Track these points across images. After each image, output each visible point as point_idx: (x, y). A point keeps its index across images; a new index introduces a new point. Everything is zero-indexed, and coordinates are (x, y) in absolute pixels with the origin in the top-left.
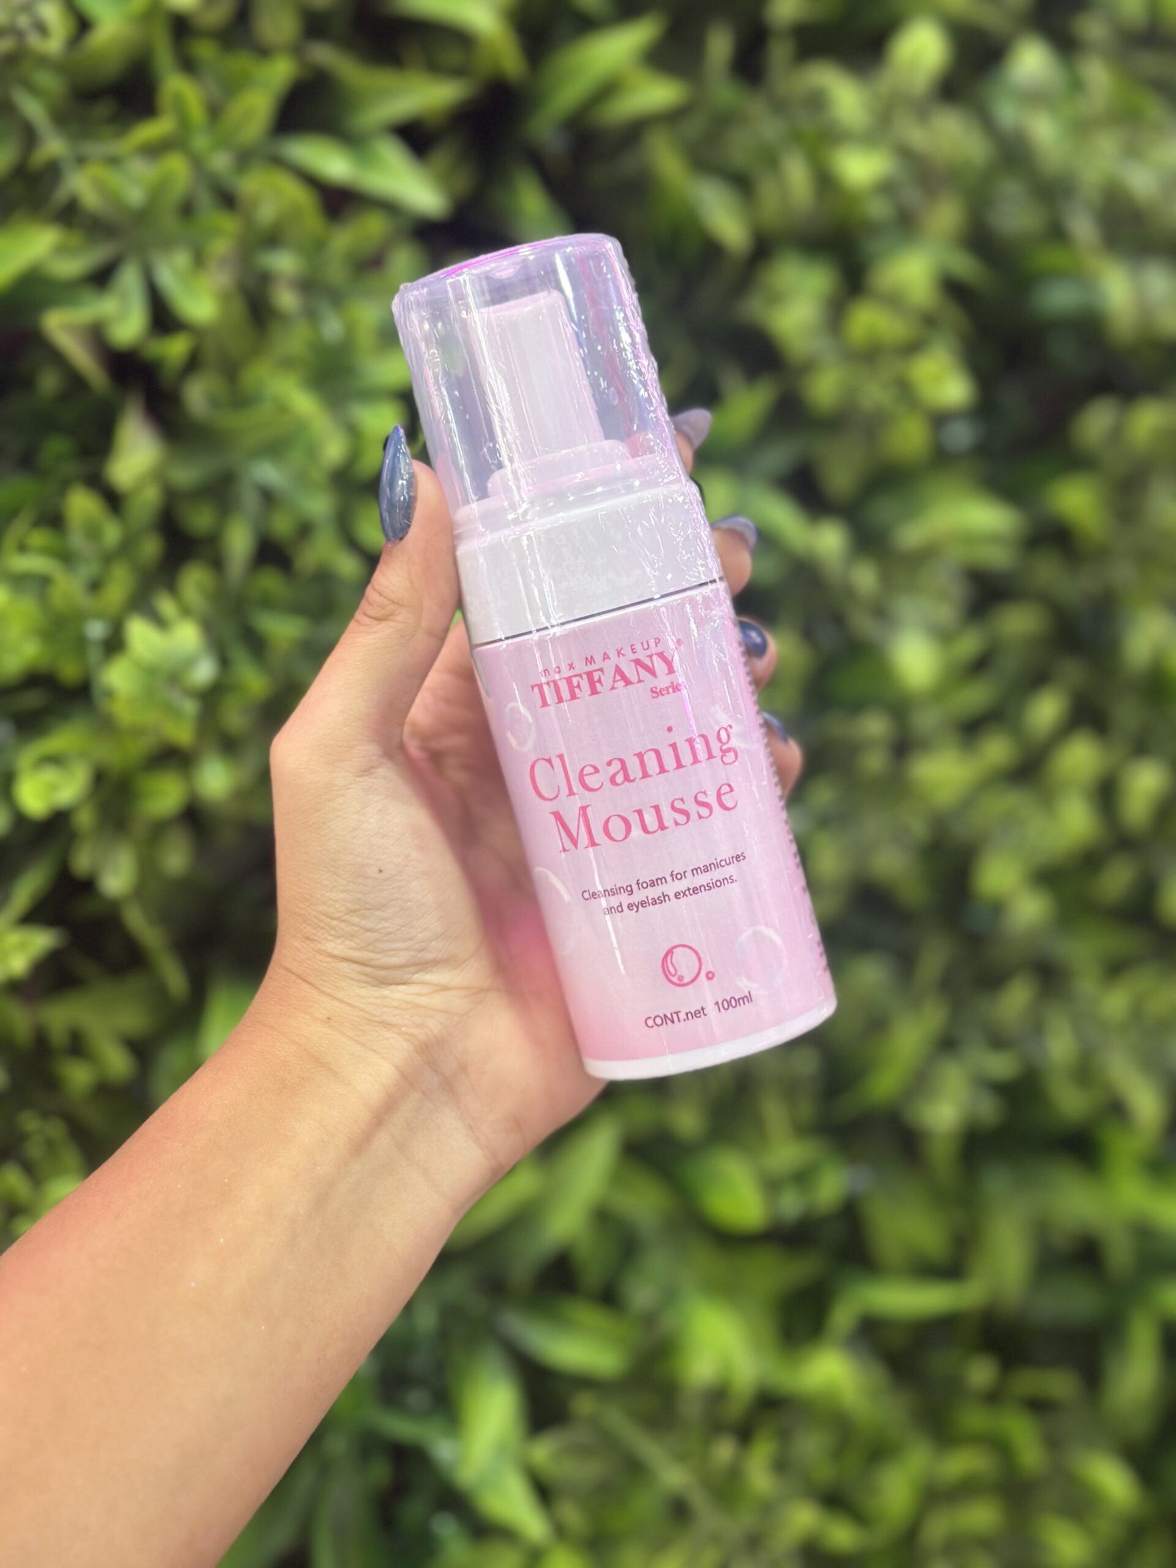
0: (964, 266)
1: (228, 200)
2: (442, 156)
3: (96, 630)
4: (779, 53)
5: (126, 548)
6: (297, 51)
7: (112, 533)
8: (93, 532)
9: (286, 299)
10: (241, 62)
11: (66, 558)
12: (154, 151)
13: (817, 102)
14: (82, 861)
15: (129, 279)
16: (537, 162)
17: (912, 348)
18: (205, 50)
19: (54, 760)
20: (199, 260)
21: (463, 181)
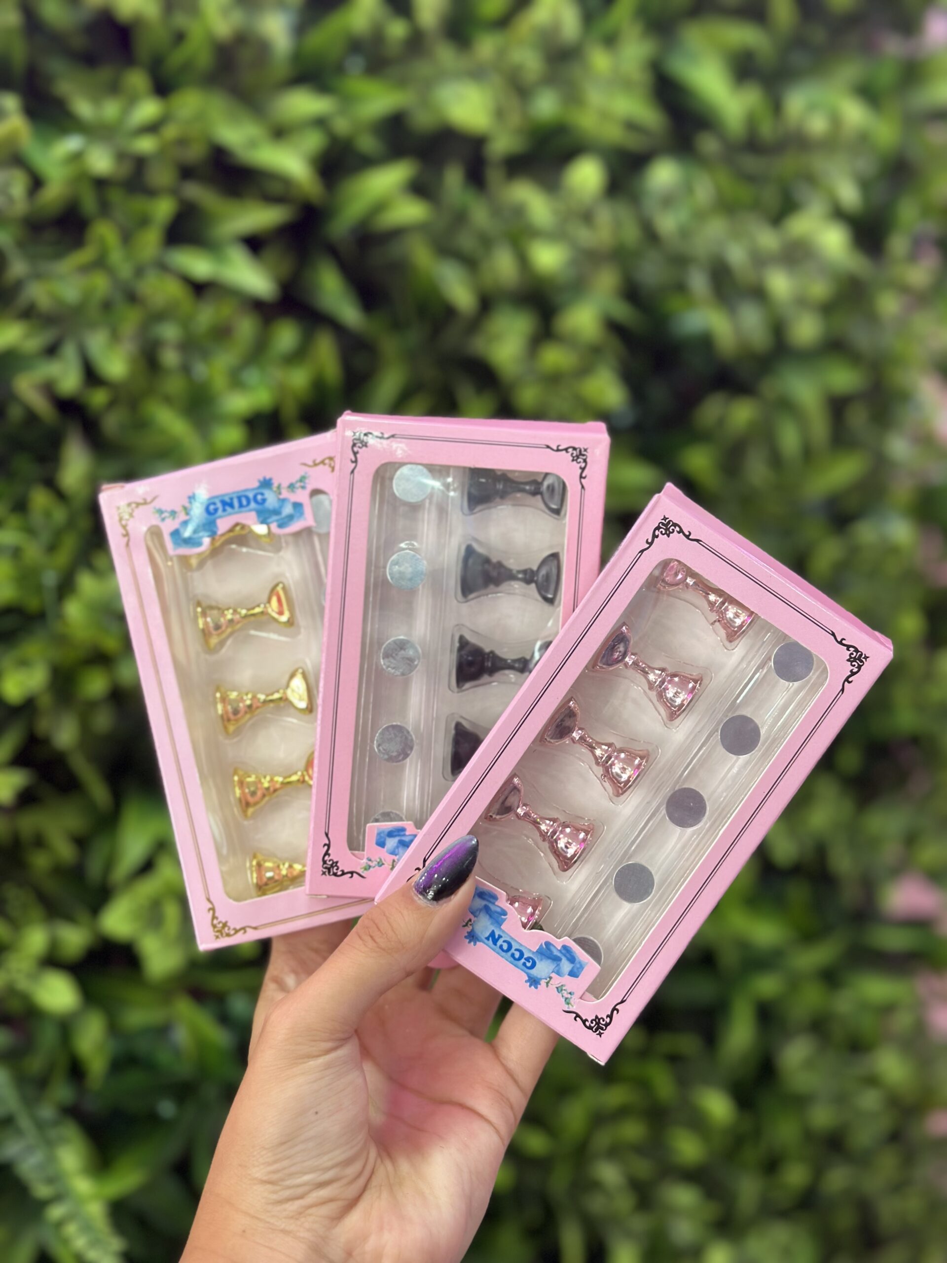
0: (622, 311)
1: (132, 297)
2: (271, 254)
3: (50, 579)
4: (494, 176)
5: (71, 524)
6: (174, 192)
7: (60, 515)
8: (48, 515)
9: (170, 358)
10: (138, 204)
11: (30, 531)
12: (86, 269)
13: (519, 212)
14: (43, 725)
15: (70, 352)
16: (333, 252)
17: (584, 370)
18: (116, 196)
19: (24, 663)
20: (115, 337)
21: (286, 267)
